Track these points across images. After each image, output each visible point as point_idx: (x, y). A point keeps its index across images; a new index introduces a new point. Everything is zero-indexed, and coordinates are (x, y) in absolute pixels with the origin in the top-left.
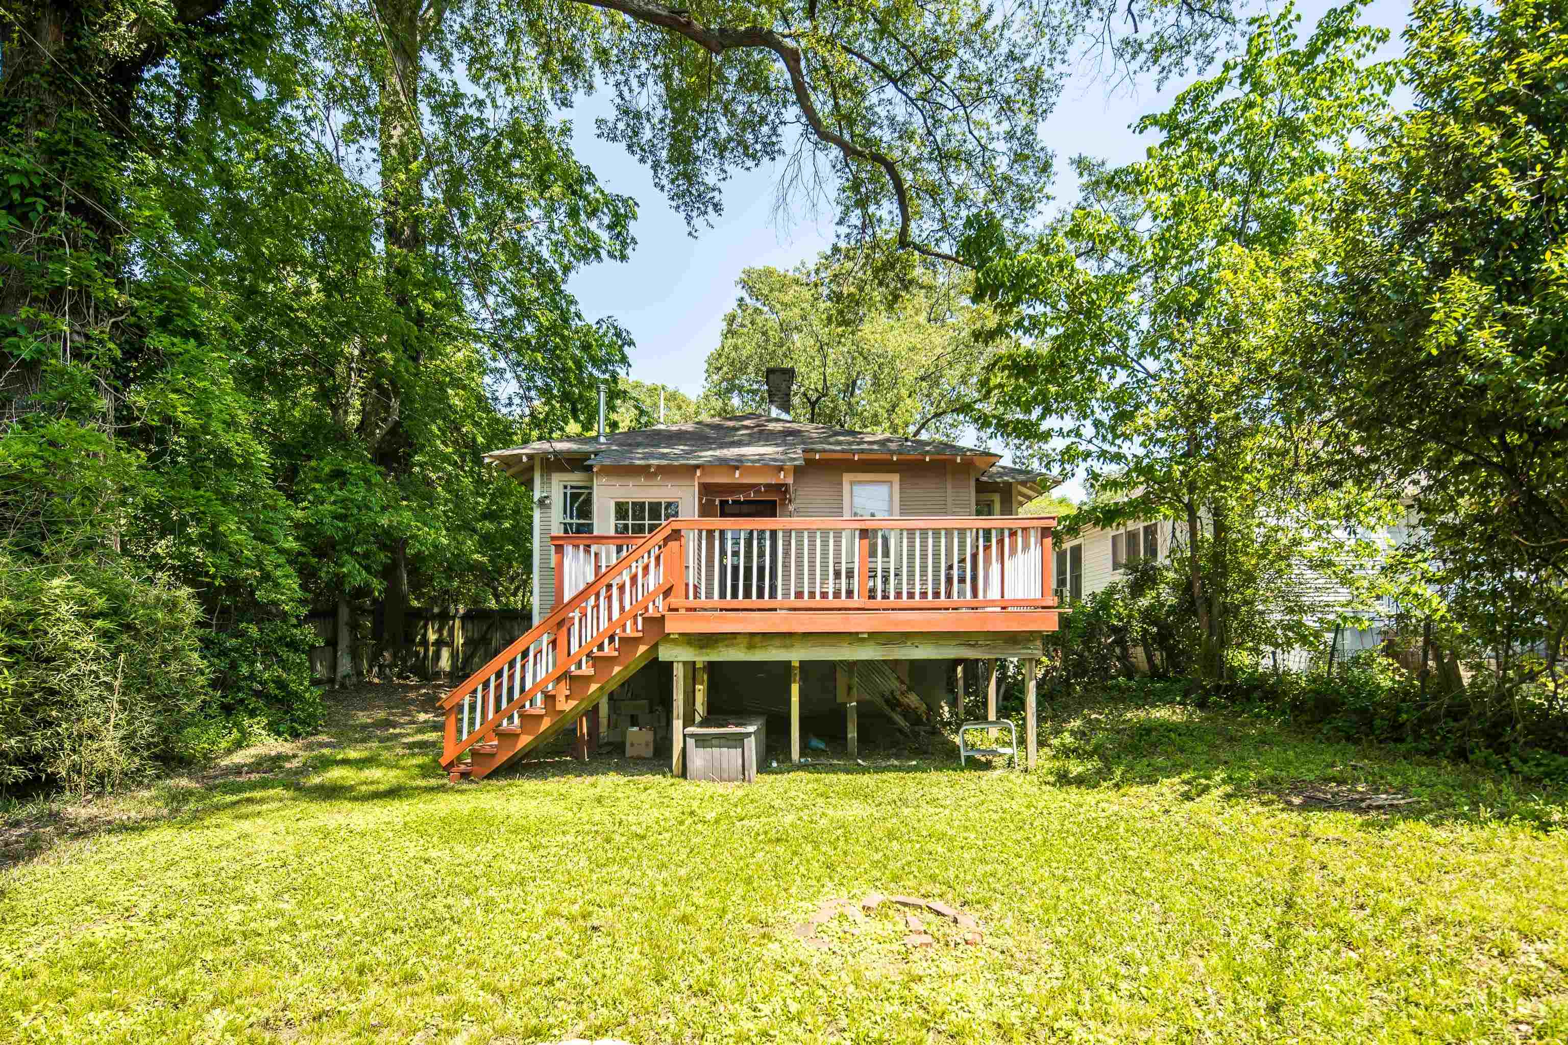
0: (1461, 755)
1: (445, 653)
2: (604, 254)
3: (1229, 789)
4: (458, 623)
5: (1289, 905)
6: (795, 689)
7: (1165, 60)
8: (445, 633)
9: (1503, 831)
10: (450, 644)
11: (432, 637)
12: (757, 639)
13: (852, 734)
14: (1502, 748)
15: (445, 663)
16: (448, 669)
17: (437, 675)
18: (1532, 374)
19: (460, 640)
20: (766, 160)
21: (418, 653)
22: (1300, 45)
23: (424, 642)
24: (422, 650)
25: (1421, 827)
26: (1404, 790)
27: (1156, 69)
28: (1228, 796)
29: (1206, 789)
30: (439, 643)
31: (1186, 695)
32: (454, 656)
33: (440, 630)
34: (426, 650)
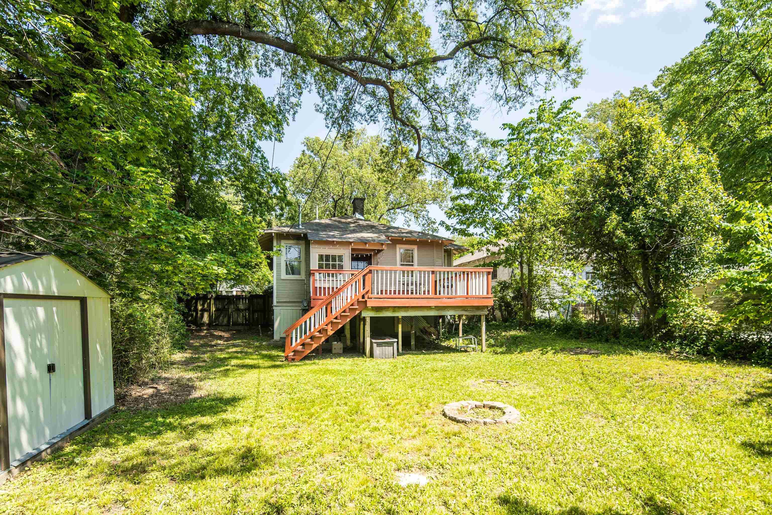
0: (607, 341)
1: (206, 315)
2: (273, 138)
3: (553, 351)
4: (212, 302)
5: (583, 374)
6: (400, 326)
7: (510, 104)
8: (206, 306)
9: (624, 356)
10: (209, 310)
11: (200, 308)
12: (396, 309)
13: (413, 343)
14: (617, 338)
15: (206, 319)
16: (207, 322)
17: (203, 324)
18: (630, 242)
19: (213, 309)
20: (372, 123)
21: (192, 315)
22: (555, 110)
23: (196, 310)
24: (194, 314)
25: (606, 356)
26: (597, 349)
27: (507, 107)
28: (554, 353)
29: (547, 352)
30: (203, 310)
31: (520, 327)
32: (210, 317)
33: (203, 305)
34: (197, 313)
